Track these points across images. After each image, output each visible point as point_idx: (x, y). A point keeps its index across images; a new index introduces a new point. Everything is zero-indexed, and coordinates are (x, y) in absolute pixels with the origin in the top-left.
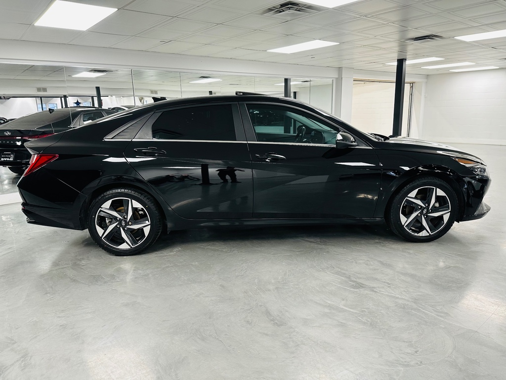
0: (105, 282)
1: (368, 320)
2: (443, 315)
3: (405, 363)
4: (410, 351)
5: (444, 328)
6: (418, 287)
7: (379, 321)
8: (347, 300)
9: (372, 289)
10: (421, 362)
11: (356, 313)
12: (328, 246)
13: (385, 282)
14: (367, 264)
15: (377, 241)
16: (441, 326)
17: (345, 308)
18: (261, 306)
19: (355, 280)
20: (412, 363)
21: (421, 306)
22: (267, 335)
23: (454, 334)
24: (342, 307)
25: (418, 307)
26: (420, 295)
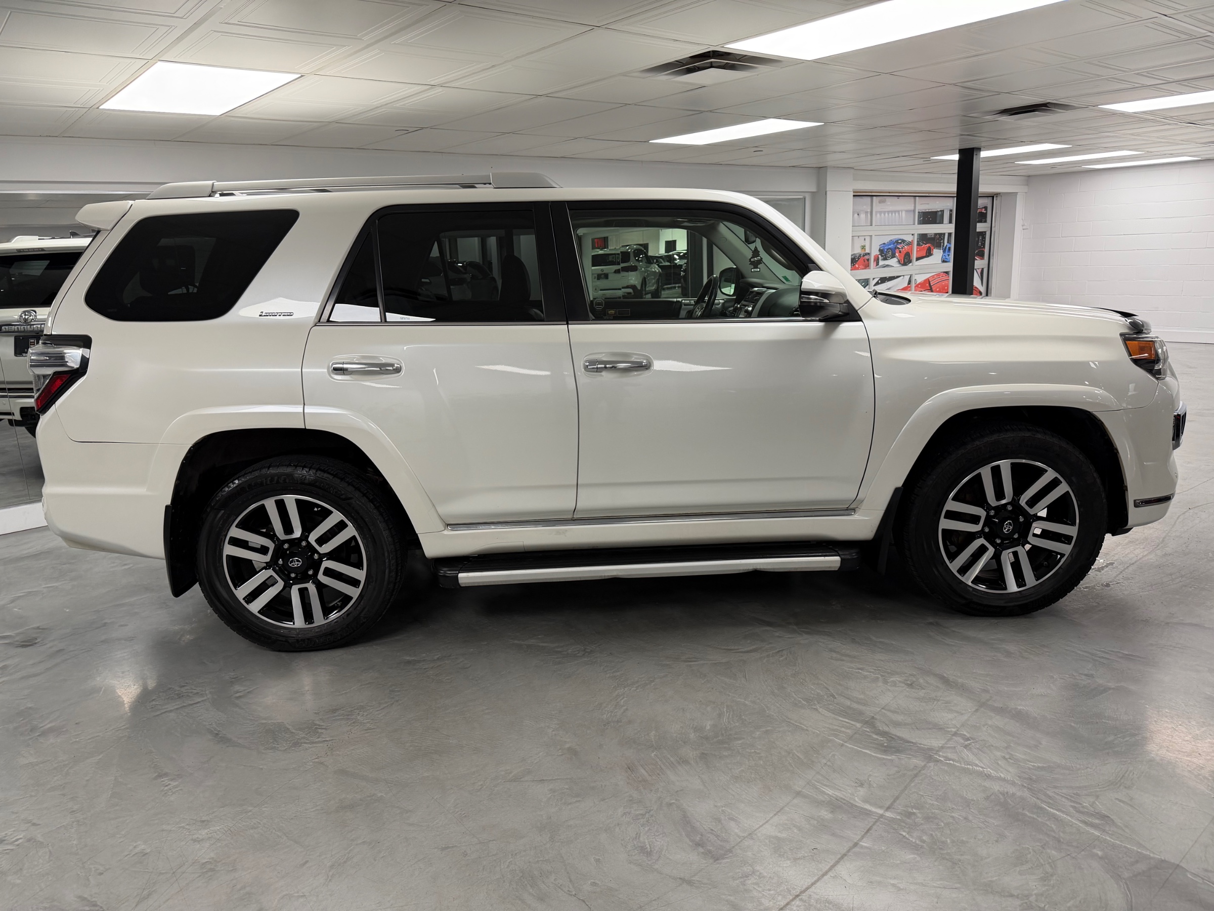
0: (297, 744)
1: (925, 838)
2: (1097, 821)
5: (1101, 858)
6: (1036, 746)
7: (949, 841)
8: (870, 785)
9: (927, 754)
11: (893, 820)
12: (815, 637)
13: (955, 734)
14: (911, 685)
15: (931, 620)
16: (1095, 851)
17: (867, 807)
18: (670, 805)
19: (886, 729)
21: (1043, 797)
23: (1126, 875)
24: (860, 804)
25: (1039, 802)
26: (1042, 768)
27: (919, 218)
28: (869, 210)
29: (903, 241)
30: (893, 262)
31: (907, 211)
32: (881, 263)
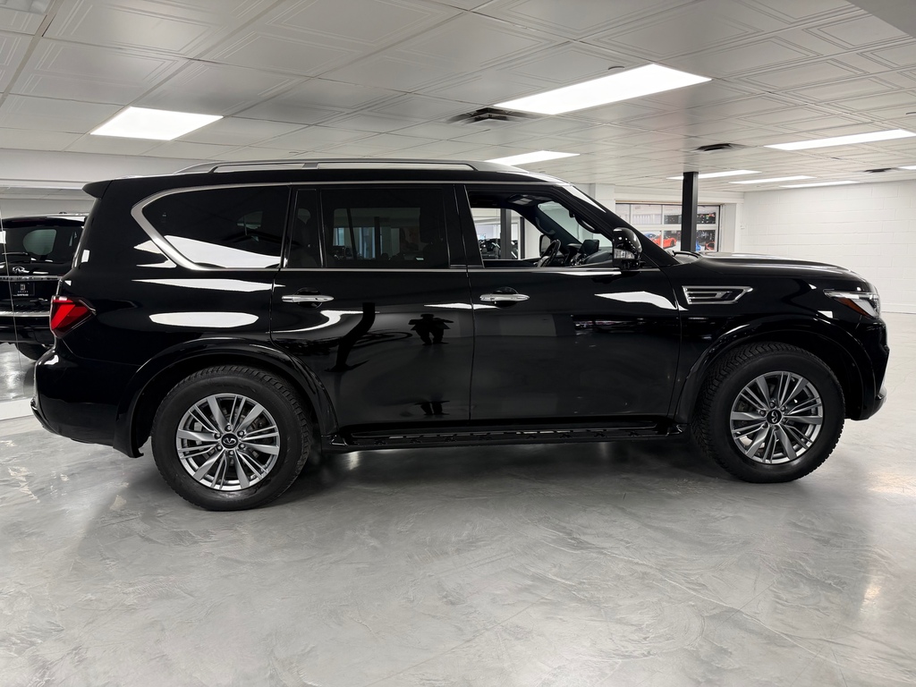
0: (196, 542)
1: (587, 595)
2: (697, 587)
3: (627, 654)
4: (637, 638)
5: (693, 606)
6: (672, 548)
7: (601, 597)
8: (561, 567)
9: (600, 550)
10: (649, 653)
11: (571, 586)
12: (546, 485)
13: (622, 540)
14: (601, 513)
15: (624, 476)
16: (691, 603)
17: (555, 578)
18: (430, 576)
19: (578, 537)
20: (636, 654)
21: (668, 575)
23: (706, 614)
24: (550, 576)
25: (663, 577)
26: (672, 560)
27: (665, 219)
28: (628, 214)
29: (654, 236)
31: (656, 215)
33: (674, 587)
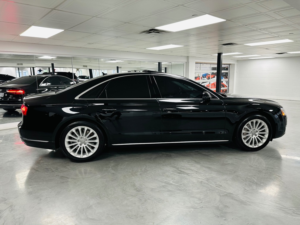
1: (183, 188)
2: (219, 186)
3: (195, 207)
4: (198, 202)
5: (217, 192)
6: (211, 173)
7: (187, 189)
8: (174, 179)
9: (188, 174)
10: (202, 207)
11: (177, 186)
12: (171, 153)
13: (195, 171)
14: (188, 162)
15: (196, 151)
18: (131, 182)
19: (180, 170)
20: (198, 207)
21: (209, 182)
22: (132, 196)
23: (221, 195)
24: (171, 182)
26: (211, 177)
27: (212, 69)
28: (200, 67)
29: (208, 74)
30: (206, 78)
31: (209, 67)
32: (203, 79)
33: (211, 186)
